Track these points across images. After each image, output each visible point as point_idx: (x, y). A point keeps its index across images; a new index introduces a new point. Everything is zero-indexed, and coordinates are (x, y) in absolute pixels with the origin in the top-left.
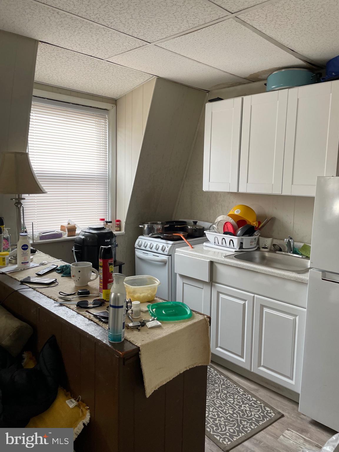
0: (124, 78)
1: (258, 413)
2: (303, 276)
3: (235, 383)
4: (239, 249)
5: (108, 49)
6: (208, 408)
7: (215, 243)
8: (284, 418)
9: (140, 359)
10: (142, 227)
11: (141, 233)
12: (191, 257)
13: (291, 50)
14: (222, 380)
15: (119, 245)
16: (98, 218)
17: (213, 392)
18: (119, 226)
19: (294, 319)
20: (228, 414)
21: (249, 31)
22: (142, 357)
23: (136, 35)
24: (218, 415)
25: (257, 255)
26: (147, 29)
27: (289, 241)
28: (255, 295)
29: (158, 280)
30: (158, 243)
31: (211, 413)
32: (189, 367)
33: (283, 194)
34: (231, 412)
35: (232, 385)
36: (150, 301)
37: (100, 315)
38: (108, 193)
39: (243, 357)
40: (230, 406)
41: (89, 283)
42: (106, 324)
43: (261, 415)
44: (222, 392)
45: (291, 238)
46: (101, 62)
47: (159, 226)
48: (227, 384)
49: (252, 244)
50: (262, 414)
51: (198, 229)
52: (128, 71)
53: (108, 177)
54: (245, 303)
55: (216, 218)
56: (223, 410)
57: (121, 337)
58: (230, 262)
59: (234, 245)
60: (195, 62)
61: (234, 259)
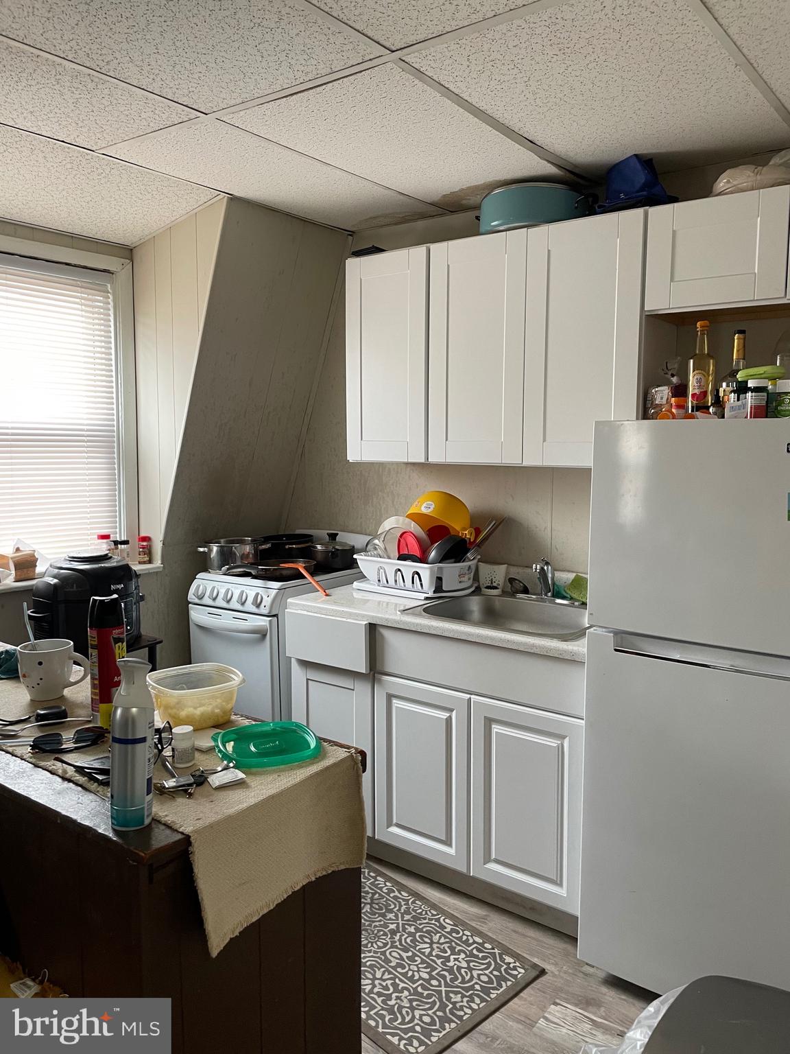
0: (149, 196)
1: (487, 972)
2: (574, 645)
3: (433, 906)
4: (435, 592)
5: (104, 127)
6: (372, 972)
7: (379, 581)
8: (545, 976)
9: (191, 864)
10: (204, 552)
11: (203, 565)
12: (322, 616)
13: (528, 140)
14: (403, 903)
15: (148, 598)
16: (91, 534)
17: (382, 933)
18: (148, 552)
19: (558, 746)
20: (418, 980)
21: (433, 94)
22: (196, 861)
23: (171, 94)
24: (395, 985)
25: (475, 605)
26: (195, 81)
27: (542, 569)
28: (472, 696)
29: (239, 673)
30: (244, 588)
31: (380, 984)
32: (315, 875)
33: (525, 464)
34: (426, 976)
35: (426, 911)
36: (221, 724)
37: (92, 765)
38: (116, 471)
39: (449, 843)
40: (423, 962)
41: (66, 692)
42: (105, 788)
43: (493, 975)
44: (404, 930)
45: (547, 564)
46: (89, 157)
47: (248, 549)
48: (415, 911)
49: (462, 579)
50: (495, 973)
51: (338, 550)
52: (158, 180)
53: (115, 434)
54: (450, 717)
55: (379, 524)
56: (407, 972)
57: (144, 815)
58: (413, 624)
59: (421, 585)
60: (316, 163)
61: (424, 617)
